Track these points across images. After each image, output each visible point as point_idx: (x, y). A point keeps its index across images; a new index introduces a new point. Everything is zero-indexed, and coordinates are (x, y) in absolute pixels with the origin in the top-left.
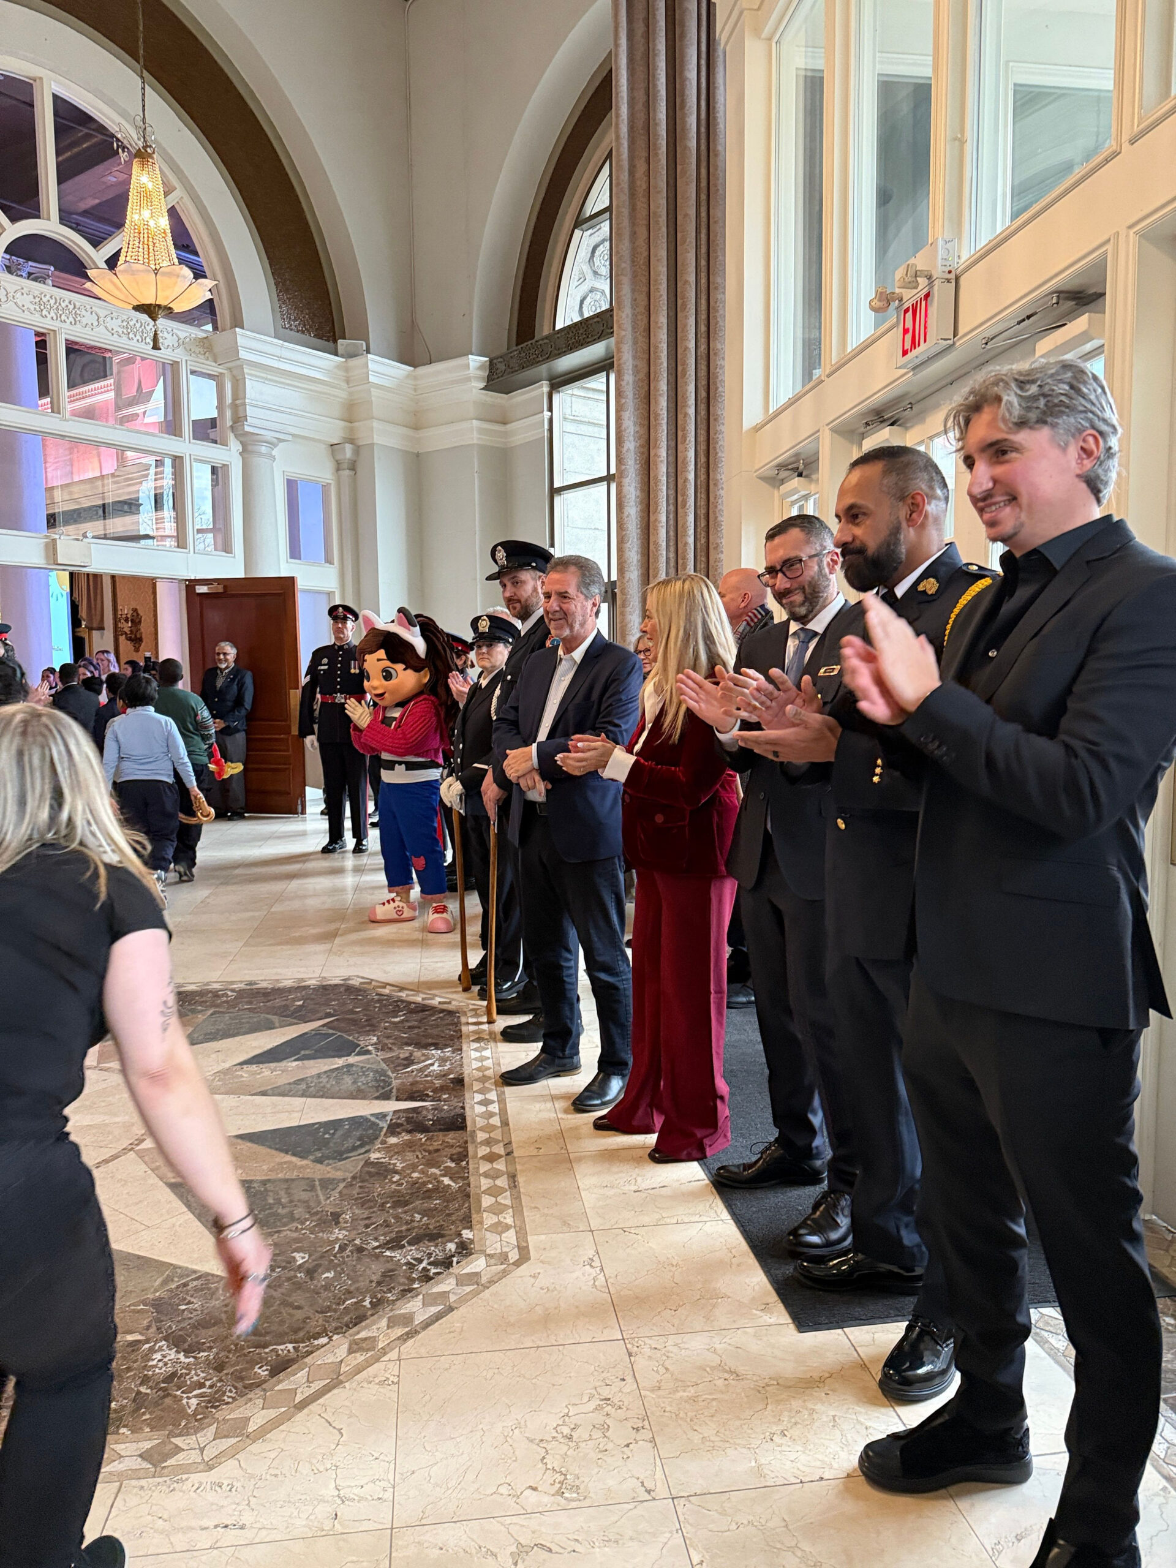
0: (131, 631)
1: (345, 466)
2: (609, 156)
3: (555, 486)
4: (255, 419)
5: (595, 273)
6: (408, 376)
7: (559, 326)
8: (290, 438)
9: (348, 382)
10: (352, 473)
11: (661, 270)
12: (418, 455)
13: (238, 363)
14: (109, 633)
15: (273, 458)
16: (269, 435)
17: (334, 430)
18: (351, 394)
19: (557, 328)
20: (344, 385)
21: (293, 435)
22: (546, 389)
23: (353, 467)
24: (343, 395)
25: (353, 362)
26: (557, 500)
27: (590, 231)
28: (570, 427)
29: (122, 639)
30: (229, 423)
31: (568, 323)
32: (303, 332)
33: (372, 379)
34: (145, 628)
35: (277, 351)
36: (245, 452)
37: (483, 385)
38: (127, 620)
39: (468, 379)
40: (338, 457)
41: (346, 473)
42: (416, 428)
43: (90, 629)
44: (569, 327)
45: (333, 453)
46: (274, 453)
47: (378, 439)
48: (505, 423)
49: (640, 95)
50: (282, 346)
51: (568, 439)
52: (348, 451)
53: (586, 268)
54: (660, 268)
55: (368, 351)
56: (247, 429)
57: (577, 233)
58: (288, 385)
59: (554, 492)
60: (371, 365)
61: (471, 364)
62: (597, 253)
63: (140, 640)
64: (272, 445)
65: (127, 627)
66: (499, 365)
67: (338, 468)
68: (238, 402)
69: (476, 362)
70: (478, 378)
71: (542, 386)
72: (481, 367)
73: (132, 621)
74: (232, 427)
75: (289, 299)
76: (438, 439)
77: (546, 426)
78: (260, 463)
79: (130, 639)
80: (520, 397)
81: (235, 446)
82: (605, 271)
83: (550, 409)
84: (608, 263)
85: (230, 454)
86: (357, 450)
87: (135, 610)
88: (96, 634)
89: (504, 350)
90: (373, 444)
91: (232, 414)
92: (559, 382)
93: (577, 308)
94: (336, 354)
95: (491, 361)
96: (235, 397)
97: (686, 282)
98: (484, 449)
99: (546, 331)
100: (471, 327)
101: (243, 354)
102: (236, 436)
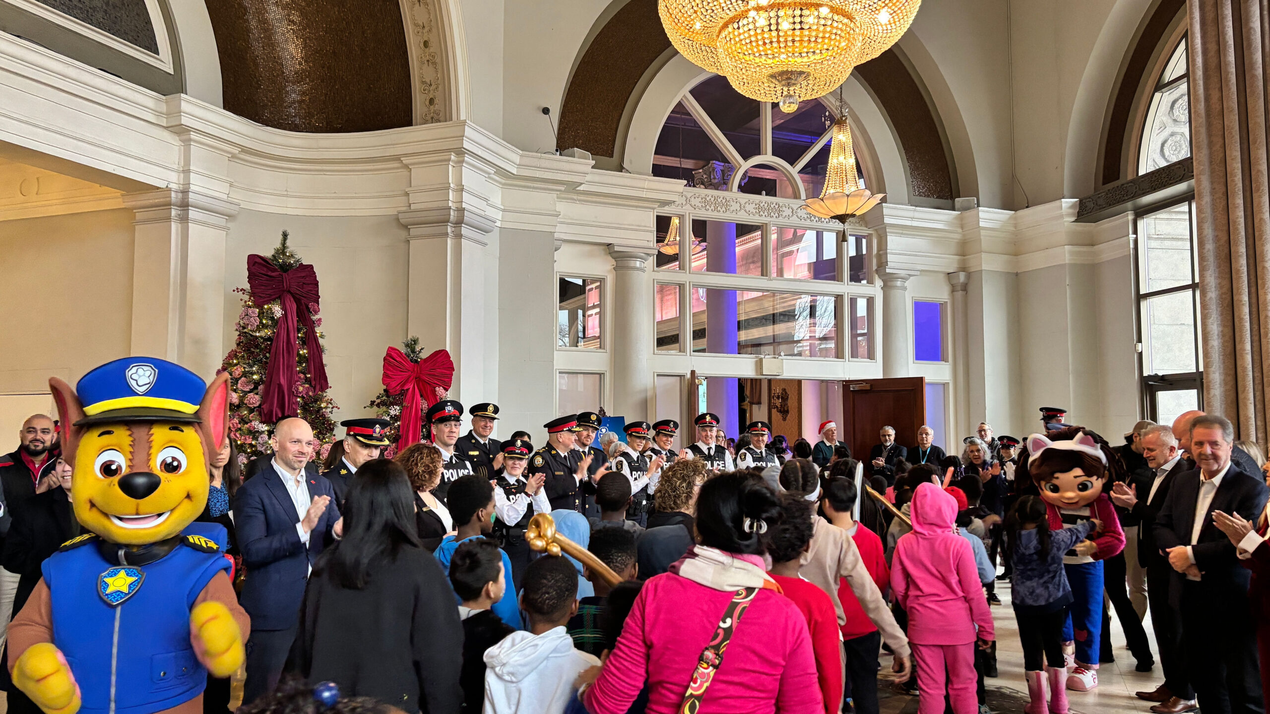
0: (781, 405)
1: (959, 288)
2: (1185, 36)
3: (1141, 293)
4: (894, 263)
5: (1175, 121)
6: (1011, 218)
7: (1142, 172)
8: (918, 273)
9: (962, 228)
10: (964, 293)
11: (1236, 167)
12: (1017, 274)
13: (883, 226)
14: (764, 407)
15: (905, 289)
16: (903, 273)
17: (950, 263)
18: (964, 235)
19: (1140, 174)
20: (960, 230)
21: (922, 271)
22: (1130, 217)
23: (965, 288)
24: (958, 236)
25: (967, 214)
26: (1144, 304)
27: (1168, 93)
28: (1153, 244)
29: (774, 411)
30: (875, 267)
31: (1151, 169)
32: (928, 196)
33: (982, 224)
34: (792, 403)
35: (910, 214)
36: (886, 288)
37: (1073, 219)
38: (778, 398)
39: (1062, 216)
40: (954, 282)
41: (959, 294)
42: (1016, 254)
43: (752, 403)
44: (1152, 173)
45: (949, 280)
46: (906, 284)
47: (985, 267)
48: (1093, 245)
49: (1212, 47)
50: (915, 211)
51: (1153, 254)
52: (962, 277)
53: (1166, 119)
54: (1235, 165)
55: (978, 206)
56: (888, 271)
57: (1157, 95)
58: (918, 235)
59: (1140, 297)
60: (981, 215)
61: (1064, 205)
62: (1176, 106)
63: (787, 412)
64: (905, 279)
65: (778, 402)
66: (1087, 204)
67: (953, 290)
68: (881, 252)
69: (1068, 203)
70: (1068, 215)
71: (1127, 215)
72: (1073, 206)
73: (782, 398)
74: (876, 270)
75: (919, 174)
76: (1036, 261)
77: (1132, 246)
78: (896, 294)
79: (780, 411)
80: (1106, 225)
81: (879, 283)
82: (1184, 117)
83: (1135, 232)
84: (1187, 111)
85: (876, 290)
86: (969, 275)
87: (784, 390)
88: (755, 407)
89: (1092, 192)
90: (982, 270)
91: (877, 261)
92: (1142, 212)
93: (1158, 150)
94: (953, 209)
95: (1081, 201)
96: (879, 249)
97: (1259, 171)
98: (1073, 266)
99: (1130, 177)
100: (1063, 176)
101: (887, 220)
102: (879, 277)
